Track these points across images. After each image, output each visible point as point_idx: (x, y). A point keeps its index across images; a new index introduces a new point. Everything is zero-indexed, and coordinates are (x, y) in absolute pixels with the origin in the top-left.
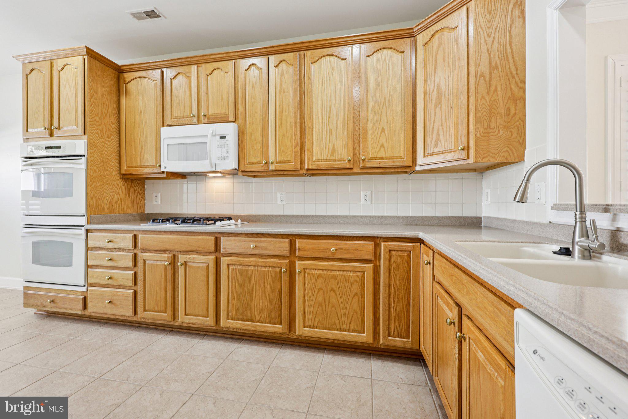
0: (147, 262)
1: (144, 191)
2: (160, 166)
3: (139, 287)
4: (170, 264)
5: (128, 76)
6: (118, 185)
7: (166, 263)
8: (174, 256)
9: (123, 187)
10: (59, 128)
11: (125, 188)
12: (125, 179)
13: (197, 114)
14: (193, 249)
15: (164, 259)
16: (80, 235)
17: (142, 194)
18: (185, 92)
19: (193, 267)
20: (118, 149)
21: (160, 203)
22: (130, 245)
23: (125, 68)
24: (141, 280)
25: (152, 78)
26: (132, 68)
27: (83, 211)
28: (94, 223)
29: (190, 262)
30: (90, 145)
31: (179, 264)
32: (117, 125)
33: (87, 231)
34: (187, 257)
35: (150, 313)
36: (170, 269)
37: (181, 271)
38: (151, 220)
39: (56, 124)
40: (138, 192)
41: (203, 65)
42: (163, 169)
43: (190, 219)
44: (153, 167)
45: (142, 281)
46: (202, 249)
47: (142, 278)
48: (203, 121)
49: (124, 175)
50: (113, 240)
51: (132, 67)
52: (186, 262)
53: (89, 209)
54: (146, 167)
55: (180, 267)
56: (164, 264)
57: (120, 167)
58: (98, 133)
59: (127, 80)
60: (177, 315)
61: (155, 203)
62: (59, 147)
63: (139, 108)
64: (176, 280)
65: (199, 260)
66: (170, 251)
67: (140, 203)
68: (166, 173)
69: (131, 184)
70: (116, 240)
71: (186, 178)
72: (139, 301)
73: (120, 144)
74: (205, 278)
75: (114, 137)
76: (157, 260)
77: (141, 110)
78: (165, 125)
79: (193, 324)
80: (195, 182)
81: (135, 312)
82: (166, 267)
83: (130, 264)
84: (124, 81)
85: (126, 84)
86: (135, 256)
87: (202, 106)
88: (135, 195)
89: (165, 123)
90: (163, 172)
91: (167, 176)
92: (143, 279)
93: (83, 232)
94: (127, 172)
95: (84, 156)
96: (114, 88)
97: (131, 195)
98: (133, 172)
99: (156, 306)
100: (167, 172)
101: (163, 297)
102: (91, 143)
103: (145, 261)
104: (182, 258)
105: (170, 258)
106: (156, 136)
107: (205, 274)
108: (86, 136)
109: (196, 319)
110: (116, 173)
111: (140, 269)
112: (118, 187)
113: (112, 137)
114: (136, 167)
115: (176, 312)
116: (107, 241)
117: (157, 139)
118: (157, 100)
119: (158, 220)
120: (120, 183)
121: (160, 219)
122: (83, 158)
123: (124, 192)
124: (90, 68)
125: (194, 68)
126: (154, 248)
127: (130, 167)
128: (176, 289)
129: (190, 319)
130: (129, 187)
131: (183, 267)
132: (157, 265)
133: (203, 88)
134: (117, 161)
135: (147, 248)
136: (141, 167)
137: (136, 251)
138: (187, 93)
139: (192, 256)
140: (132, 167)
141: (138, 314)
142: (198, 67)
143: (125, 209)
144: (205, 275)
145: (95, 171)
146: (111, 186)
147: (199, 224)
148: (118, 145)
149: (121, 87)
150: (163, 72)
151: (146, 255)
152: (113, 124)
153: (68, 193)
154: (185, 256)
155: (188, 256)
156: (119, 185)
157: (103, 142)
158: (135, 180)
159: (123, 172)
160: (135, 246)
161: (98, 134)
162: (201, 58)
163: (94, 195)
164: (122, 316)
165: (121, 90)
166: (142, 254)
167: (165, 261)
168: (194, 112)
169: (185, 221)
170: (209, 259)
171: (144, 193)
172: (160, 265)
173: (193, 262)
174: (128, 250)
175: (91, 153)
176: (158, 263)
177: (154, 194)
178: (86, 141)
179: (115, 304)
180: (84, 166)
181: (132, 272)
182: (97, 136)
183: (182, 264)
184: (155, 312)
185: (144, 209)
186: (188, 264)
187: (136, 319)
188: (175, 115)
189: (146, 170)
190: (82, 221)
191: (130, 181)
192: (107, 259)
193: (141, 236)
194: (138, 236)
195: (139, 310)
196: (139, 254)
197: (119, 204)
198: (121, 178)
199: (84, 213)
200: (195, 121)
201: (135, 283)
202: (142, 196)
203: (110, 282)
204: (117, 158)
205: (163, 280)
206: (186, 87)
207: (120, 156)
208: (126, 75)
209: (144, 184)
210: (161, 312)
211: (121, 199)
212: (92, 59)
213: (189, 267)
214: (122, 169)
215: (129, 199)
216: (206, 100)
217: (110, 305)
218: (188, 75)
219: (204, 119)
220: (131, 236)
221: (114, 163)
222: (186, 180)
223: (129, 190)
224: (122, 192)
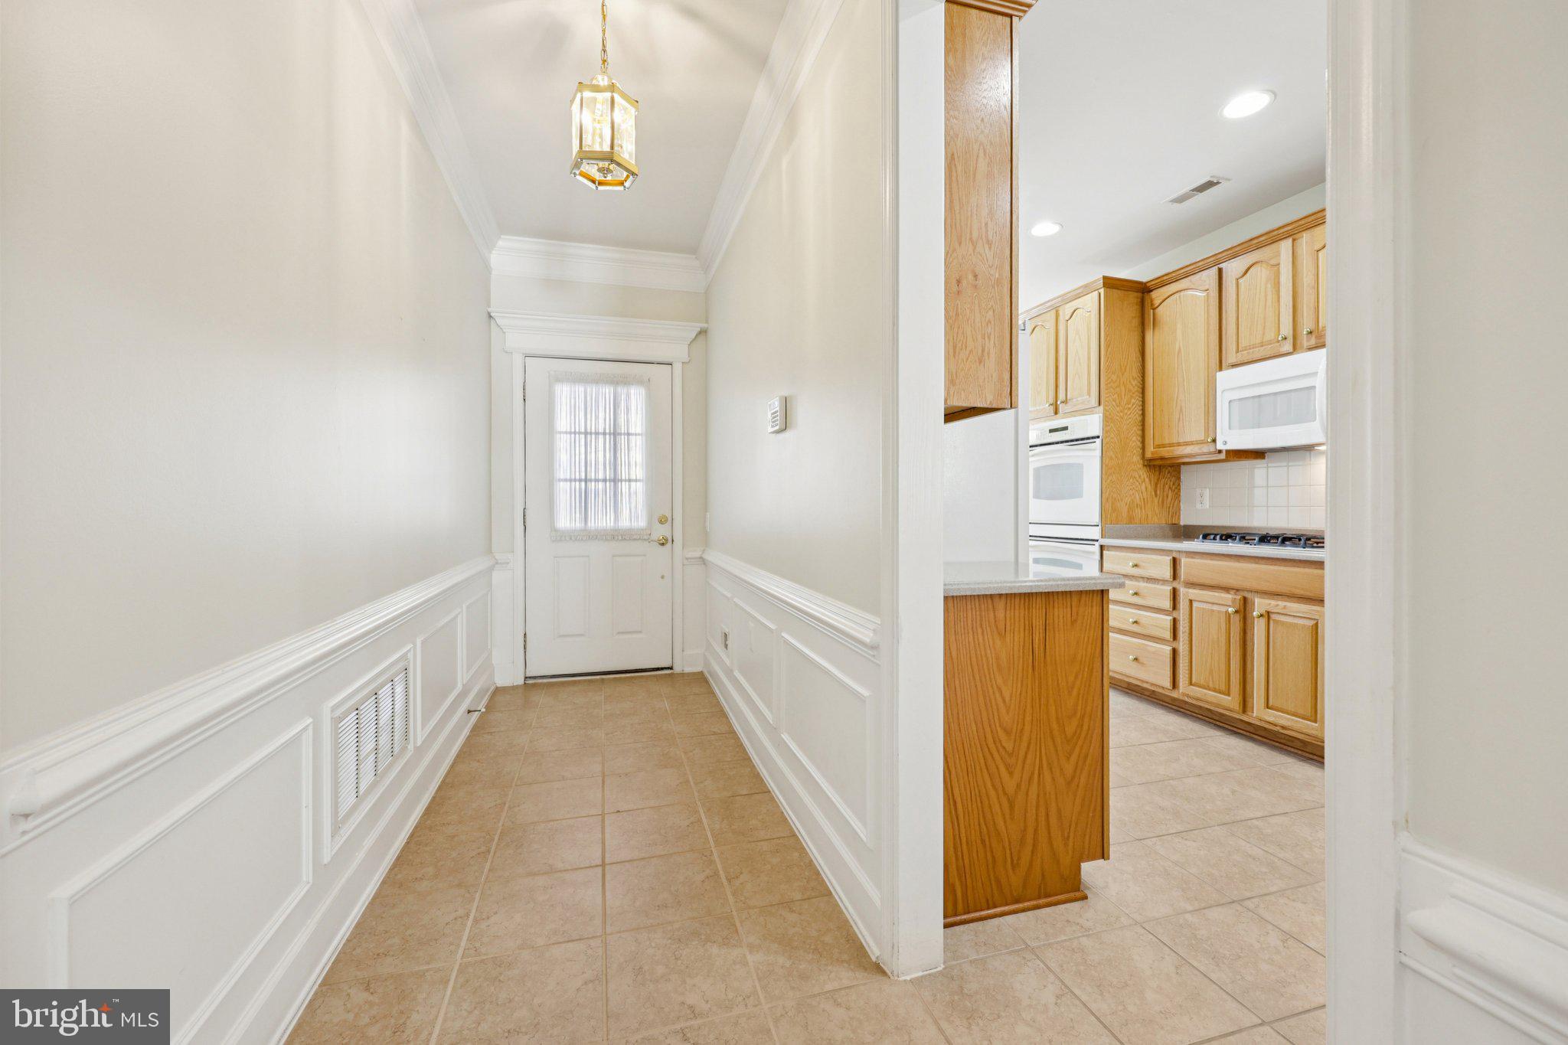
0: (1195, 605)
1: (1179, 485)
2: (1214, 441)
3: (1181, 644)
4: (1236, 612)
5: (1157, 296)
6: (1140, 477)
7: (1231, 610)
8: (1245, 599)
9: (1147, 480)
10: (1065, 402)
11: (1150, 481)
12: (1150, 466)
13: (1291, 333)
14: (1283, 591)
15: (1227, 602)
16: (1093, 553)
17: (1176, 491)
18: (1266, 296)
19: (1283, 623)
20: (1140, 418)
21: (1210, 506)
22: (1167, 573)
23: (1153, 283)
24: (1185, 632)
25: (1200, 288)
26: (1163, 282)
27: (1096, 519)
28: (1110, 537)
29: (1278, 613)
30: (1107, 420)
31: (1255, 614)
32: (1140, 379)
33: (1102, 547)
34: (1270, 604)
35: (1201, 689)
36: (1236, 621)
37: (1259, 628)
38: (1201, 536)
39: (1061, 397)
40: (1170, 488)
41: (1305, 235)
42: (1220, 446)
43: (1276, 537)
44: (1202, 442)
45: (1187, 634)
46: (1302, 592)
47: (1187, 629)
48: (1306, 344)
49: (1150, 460)
50: (1140, 563)
51: (1165, 278)
52: (1268, 613)
53: (1104, 516)
54: (1187, 444)
55: (1256, 619)
56: (1227, 612)
57: (1143, 448)
58: (1114, 400)
59: (1157, 302)
60: (1249, 705)
61: (1199, 506)
62: (1066, 428)
63: (1177, 346)
64: (1249, 643)
65: (1297, 612)
66: (1238, 590)
67: (1173, 507)
68: (1224, 452)
69: (1160, 474)
70: (1144, 564)
71: (1264, 458)
72: (1181, 665)
73: (1143, 410)
74: (1309, 647)
75: (1136, 401)
76: (1213, 603)
77: (1180, 348)
78: (1224, 364)
79: (1283, 727)
80: (1285, 464)
81: (1175, 684)
82: (1228, 616)
83: (1167, 604)
84: (1152, 305)
85: (1154, 309)
86: (1175, 592)
87: (1305, 314)
88: (1165, 493)
89: (1223, 361)
90: (1220, 452)
91: (1226, 457)
92: (1188, 631)
93: (1096, 548)
94: (1156, 456)
95: (1098, 437)
96: (1136, 322)
97: (1158, 492)
98: (1166, 455)
99: (1211, 680)
100: (1228, 452)
101: (1223, 667)
102: (1106, 417)
103: (1191, 601)
104: (1260, 605)
105: (1238, 601)
106: (1206, 387)
107: (1309, 639)
108: (1102, 407)
109: (1288, 719)
110: (1138, 458)
111: (1182, 614)
112: (1140, 480)
113: (1133, 401)
114: (1171, 445)
115: (1249, 700)
116: (1131, 564)
117: (1208, 393)
118: (1208, 324)
119: (1212, 537)
120: (1143, 473)
121: (1216, 535)
122: (1097, 440)
123: (1149, 487)
124: (1106, 306)
125: (1286, 246)
126: (1207, 582)
127: (1159, 446)
128: (1249, 658)
129: (1276, 717)
130: (1156, 478)
131: (1263, 621)
132: (1213, 611)
133: (1307, 279)
134: (1139, 438)
135: (1195, 580)
136: (1179, 444)
137: (1175, 584)
138: (1269, 297)
139: (1281, 604)
140: (1163, 446)
141: (1178, 688)
142: (1294, 240)
143: (1150, 516)
144: (1310, 641)
145: (1111, 458)
146: (1131, 480)
147: (1295, 545)
148: (1140, 412)
149: (1146, 316)
150: (1220, 271)
151: (1194, 593)
152: (1134, 379)
153: (1075, 493)
154: (1267, 601)
155: (1273, 602)
156: (1142, 478)
157: (1121, 412)
158: (1164, 466)
159: (1148, 455)
160: (1175, 576)
161: (1115, 402)
162: (1303, 222)
163: (1109, 494)
164: (1152, 684)
165: (1146, 322)
166: (1187, 590)
167: (1227, 606)
168: (1286, 329)
169: (1265, 539)
170: (1318, 611)
171: (1180, 489)
172: (1219, 612)
173: (1283, 614)
174: (1164, 582)
175: (1107, 432)
176: (1215, 608)
177: (1198, 491)
178: (1101, 415)
179: (1143, 664)
180: (1098, 453)
181: (1170, 618)
182: (1114, 403)
183: (1262, 615)
184: (1210, 690)
185: (1179, 518)
186: (1273, 616)
187: (1174, 694)
188: (1243, 343)
189: (1188, 450)
190: (1095, 533)
191: (1157, 469)
192: (1131, 592)
193: (1184, 561)
194: (1180, 560)
195: (1181, 680)
196: (1182, 591)
197: (1141, 508)
198: (1144, 465)
199: (1097, 521)
200: (1287, 347)
201: (1175, 636)
202: (1176, 494)
203: (1135, 628)
204: (1140, 432)
205: (1223, 640)
206: (1269, 286)
207: (1143, 430)
208: (1154, 294)
209: (1179, 472)
210: (1220, 693)
211: (1144, 499)
212: (1108, 289)
213: (1276, 622)
214: (1146, 450)
215: (1156, 500)
216: (1313, 301)
217: (1135, 664)
218: (1273, 262)
219: (1308, 341)
220: (1168, 559)
221: (1135, 442)
222: (1263, 460)
223: (1156, 484)
224: (1146, 488)
